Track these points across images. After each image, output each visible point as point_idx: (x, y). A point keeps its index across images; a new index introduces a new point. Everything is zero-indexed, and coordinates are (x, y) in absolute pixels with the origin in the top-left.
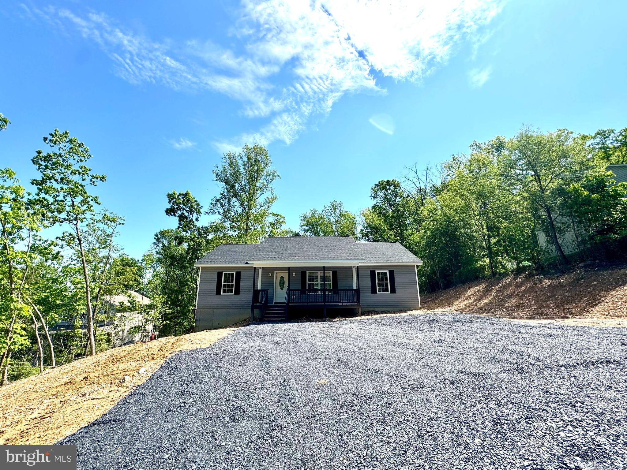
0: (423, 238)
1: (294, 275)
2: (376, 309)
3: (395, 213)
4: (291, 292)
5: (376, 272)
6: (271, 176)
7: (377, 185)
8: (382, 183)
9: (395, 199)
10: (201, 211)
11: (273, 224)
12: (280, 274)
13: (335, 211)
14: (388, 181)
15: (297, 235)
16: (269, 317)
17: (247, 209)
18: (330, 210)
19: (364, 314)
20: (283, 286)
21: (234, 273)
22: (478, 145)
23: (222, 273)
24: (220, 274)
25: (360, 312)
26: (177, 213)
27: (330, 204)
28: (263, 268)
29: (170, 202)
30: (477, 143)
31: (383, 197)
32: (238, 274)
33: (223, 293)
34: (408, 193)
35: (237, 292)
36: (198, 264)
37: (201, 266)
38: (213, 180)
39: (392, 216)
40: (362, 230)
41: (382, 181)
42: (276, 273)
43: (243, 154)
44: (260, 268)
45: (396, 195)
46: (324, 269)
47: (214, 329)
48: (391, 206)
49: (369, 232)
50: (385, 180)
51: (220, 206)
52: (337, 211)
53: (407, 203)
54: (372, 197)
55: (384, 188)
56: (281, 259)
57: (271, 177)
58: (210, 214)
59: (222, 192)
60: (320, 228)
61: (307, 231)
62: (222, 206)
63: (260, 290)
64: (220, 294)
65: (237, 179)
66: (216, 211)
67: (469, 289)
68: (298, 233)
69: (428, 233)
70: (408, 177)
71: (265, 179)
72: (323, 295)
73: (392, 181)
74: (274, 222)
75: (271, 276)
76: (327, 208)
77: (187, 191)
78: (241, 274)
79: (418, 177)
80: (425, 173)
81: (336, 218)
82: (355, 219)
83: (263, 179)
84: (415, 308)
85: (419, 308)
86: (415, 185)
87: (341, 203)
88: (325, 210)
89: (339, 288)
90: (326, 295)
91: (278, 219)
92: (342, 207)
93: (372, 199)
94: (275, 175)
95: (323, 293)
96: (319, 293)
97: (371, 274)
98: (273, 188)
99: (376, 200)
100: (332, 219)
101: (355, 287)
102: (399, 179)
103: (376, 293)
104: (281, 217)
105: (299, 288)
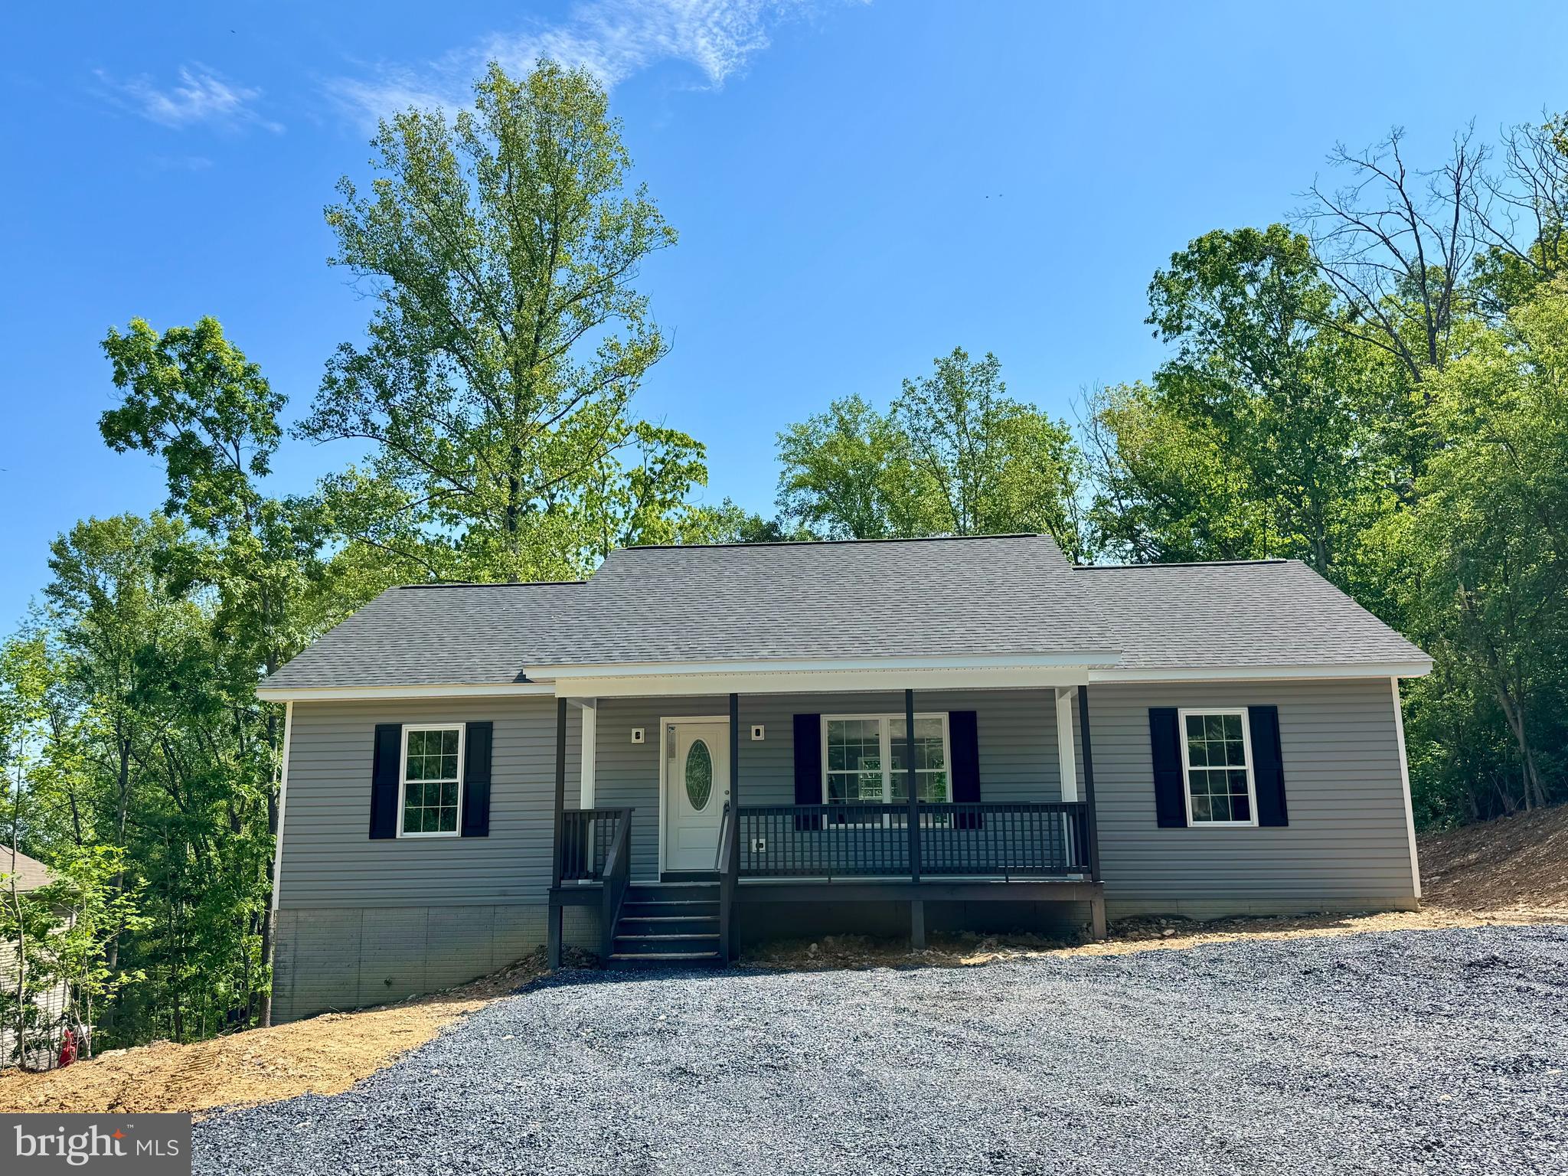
0: (1433, 539)
1: (757, 733)
2: (1188, 908)
3: (1280, 404)
4: (743, 819)
5: (1183, 714)
6: (628, 231)
7: (1184, 258)
8: (1214, 250)
9: (1285, 332)
10: (281, 419)
11: (643, 483)
12: (688, 730)
13: (960, 407)
14: (1245, 235)
15: (765, 535)
16: (635, 947)
17: (509, 406)
18: (931, 401)
19: (1118, 931)
20: (706, 794)
21: (461, 728)
23: (397, 729)
24: (386, 739)
25: (1099, 921)
26: (161, 435)
27: (931, 373)
28: (603, 705)
29: (119, 378)
31: (1215, 325)
32: (480, 736)
33: (407, 829)
34: (1354, 294)
35: (477, 823)
36: (275, 686)
37: (289, 697)
38: (332, 262)
39: (1263, 422)
40: (1101, 502)
41: (1213, 235)
42: (671, 728)
43: (480, 119)
44: (588, 702)
45: (1289, 309)
46: (909, 701)
47: (368, 1008)
48: (1258, 369)
49: (1142, 509)
50: (1229, 230)
51: (371, 393)
52: (972, 405)
53: (1348, 353)
54: (1156, 326)
55: (1224, 275)
56: (690, 656)
57: (626, 236)
58: (326, 434)
59: (379, 322)
60: (885, 498)
61: (818, 512)
62: (385, 395)
63: (589, 814)
64: (392, 835)
65: (454, 253)
66: (354, 420)
68: (773, 527)
69: (1465, 511)
70: (1352, 208)
71: (595, 248)
72: (905, 836)
73: (1265, 233)
74: (651, 469)
75: (641, 740)
76: (918, 392)
77: (205, 323)
78: (495, 734)
79: (1410, 209)
80: (1447, 187)
81: (966, 444)
82: (1066, 446)
83: (587, 251)
84: (1390, 902)
85: (1410, 903)
86: (1395, 251)
87: (991, 364)
88: (907, 400)
89: (985, 798)
90: (923, 835)
91: (667, 454)
92: (998, 382)
93: (1155, 334)
94: (649, 224)
95: (904, 825)
96: (887, 825)
97: (1152, 725)
98: (640, 294)
99: (1180, 338)
100: (945, 450)
101: (1071, 792)
102: (1302, 222)
103: (1184, 825)
104: (686, 446)
105: (790, 802)
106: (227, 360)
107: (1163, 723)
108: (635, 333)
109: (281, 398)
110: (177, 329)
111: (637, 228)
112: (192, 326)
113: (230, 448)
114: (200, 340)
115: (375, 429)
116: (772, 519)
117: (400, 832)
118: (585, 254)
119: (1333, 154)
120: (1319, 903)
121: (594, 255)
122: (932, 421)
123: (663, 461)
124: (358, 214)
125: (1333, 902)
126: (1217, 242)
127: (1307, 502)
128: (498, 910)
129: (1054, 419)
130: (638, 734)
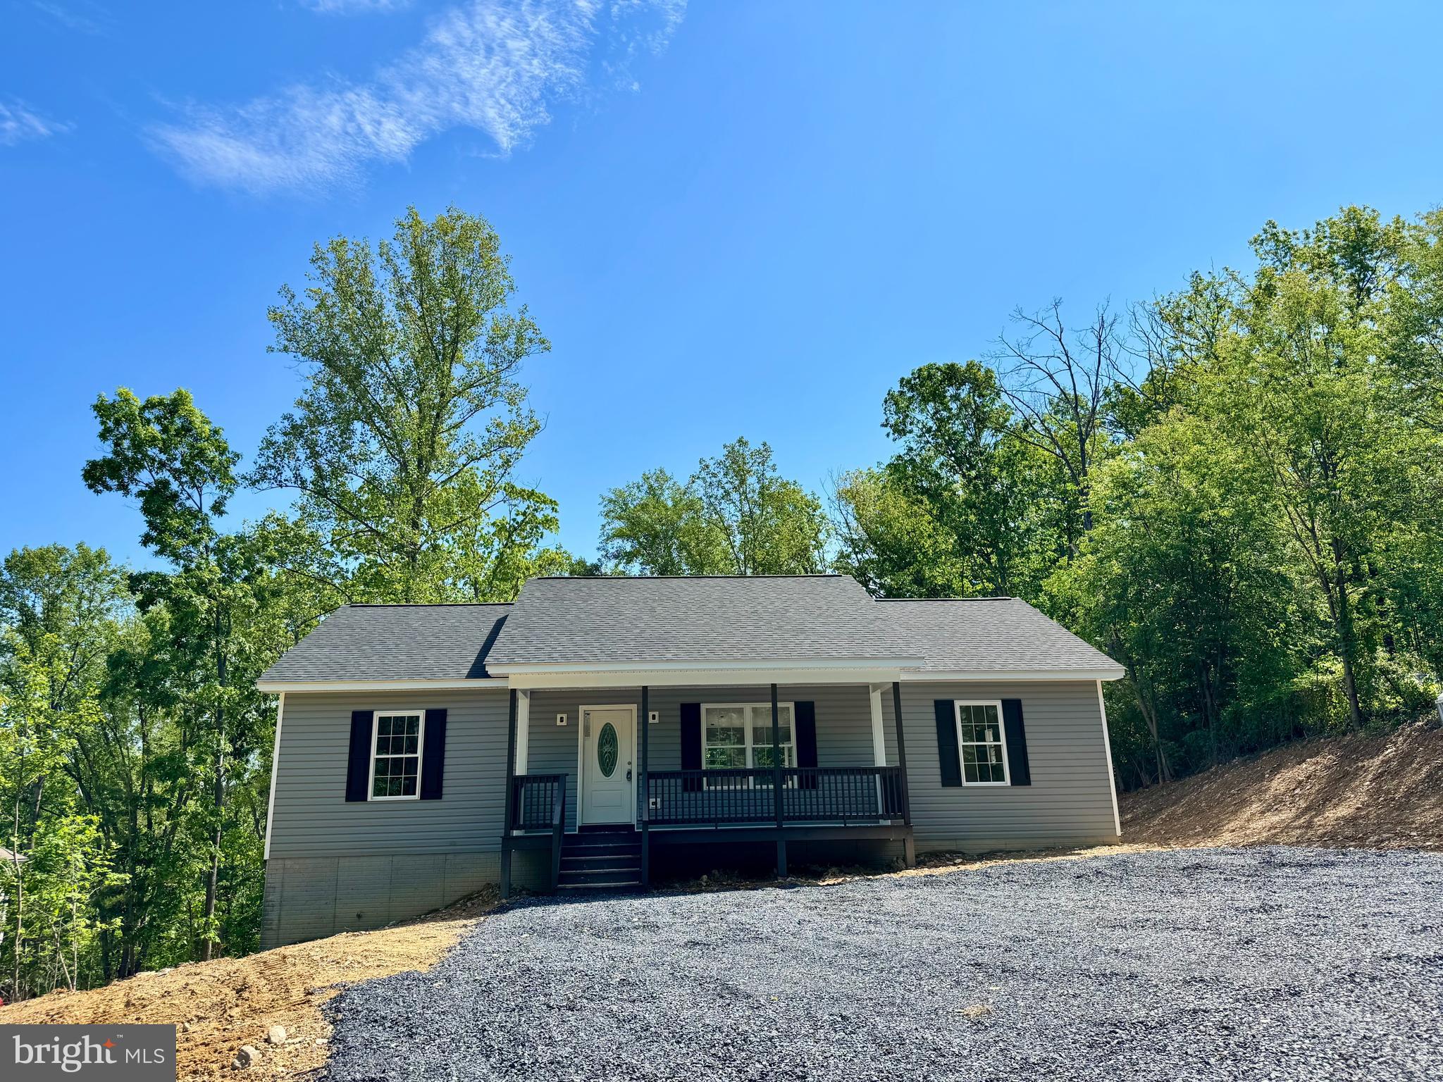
0: (1093, 588)
1: (654, 717)
2: (965, 846)
3: (976, 490)
4: (652, 782)
5: (958, 705)
6: (512, 339)
7: (909, 382)
8: (930, 377)
9: (977, 436)
11: (507, 531)
12: (598, 716)
13: (743, 482)
14: (951, 367)
18: (721, 476)
19: (919, 864)
20: (613, 763)
21: (421, 714)
23: (369, 715)
24: (361, 722)
25: (911, 855)
26: (137, 482)
27: (721, 454)
28: (533, 694)
29: (103, 436)
30: (1280, 229)
31: (929, 430)
32: (437, 720)
33: (375, 794)
34: (1028, 412)
35: (433, 790)
36: (272, 680)
37: (281, 688)
38: (271, 349)
39: (965, 502)
40: (842, 556)
41: (930, 367)
42: (587, 714)
44: (524, 692)
45: (981, 420)
46: (774, 692)
48: (959, 462)
49: (872, 561)
50: (940, 364)
51: (302, 453)
52: (751, 480)
53: (1024, 454)
54: (888, 430)
55: (937, 396)
56: (613, 658)
57: (510, 343)
58: (265, 485)
63: (522, 778)
64: (364, 798)
67: (1275, 771)
70: (1028, 353)
71: (487, 350)
72: (772, 795)
73: (965, 366)
74: (514, 520)
75: (564, 723)
76: (712, 468)
77: (179, 394)
78: (449, 719)
79: (1067, 355)
80: (1094, 343)
81: (746, 508)
82: (818, 513)
83: (480, 352)
84: (1100, 839)
85: (1115, 840)
86: (1057, 384)
87: (765, 450)
88: (703, 474)
89: (820, 765)
90: (785, 793)
91: (528, 508)
92: (771, 464)
93: (888, 435)
94: (529, 334)
95: (771, 787)
96: (751, 787)
97: (937, 713)
98: (522, 386)
99: (904, 438)
100: (731, 514)
101: (881, 761)
102: (993, 360)
103: (960, 784)
104: (544, 502)
105: (678, 768)
106: (197, 422)
107: (944, 710)
108: (514, 415)
109: (237, 456)
110: (156, 397)
111: (520, 338)
112: (168, 396)
113: (195, 493)
114: (174, 406)
115: (303, 482)
116: (595, 561)
117: (370, 797)
118: (479, 354)
119: (1015, 314)
120: (1051, 840)
121: (487, 356)
122: (722, 491)
123: (524, 514)
124: (296, 314)
125: (1061, 840)
126: (932, 372)
127: (994, 559)
128: (449, 857)
129: (806, 492)
130: (562, 718)
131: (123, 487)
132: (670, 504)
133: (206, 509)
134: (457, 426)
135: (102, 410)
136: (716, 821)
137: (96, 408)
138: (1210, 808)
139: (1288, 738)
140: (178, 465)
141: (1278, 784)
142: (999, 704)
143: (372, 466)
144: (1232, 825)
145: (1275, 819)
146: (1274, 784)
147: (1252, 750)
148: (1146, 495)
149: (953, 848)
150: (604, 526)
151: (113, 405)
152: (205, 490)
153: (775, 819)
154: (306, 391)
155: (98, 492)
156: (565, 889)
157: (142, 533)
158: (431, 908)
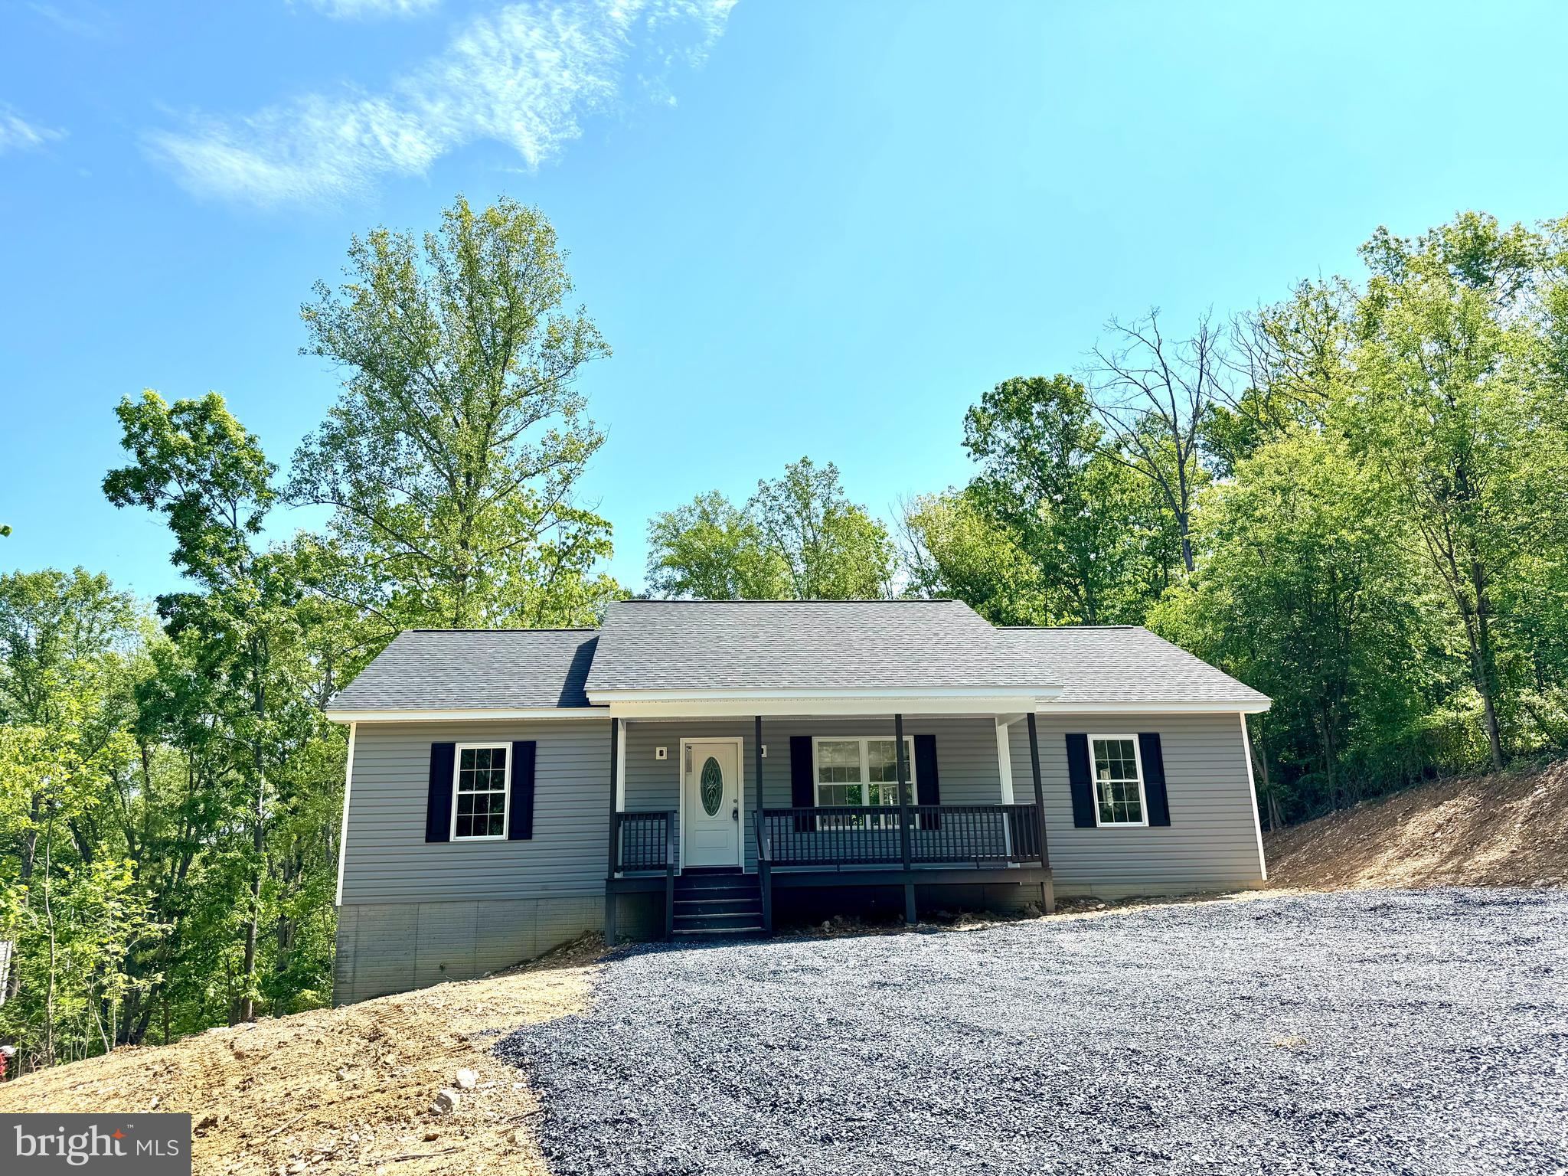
3: (1063, 515)
5: (1091, 738)
7: (992, 397)
8: (1015, 392)
9: (1065, 457)
11: (560, 555)
12: (699, 750)
13: (807, 506)
14: (1039, 382)
16: (690, 923)
18: (782, 499)
20: (721, 800)
21: (508, 747)
22: (1393, 245)
23: (450, 748)
24: (442, 755)
25: (1051, 899)
26: (161, 494)
27: (782, 476)
28: (630, 724)
29: (128, 442)
30: (1391, 236)
31: (1013, 450)
32: (525, 752)
33: (459, 833)
35: (522, 829)
37: (353, 718)
41: (1016, 381)
42: (688, 747)
45: (1068, 439)
46: (898, 724)
48: (1046, 486)
50: (1027, 378)
51: (340, 466)
52: (816, 504)
54: (969, 449)
55: (1023, 414)
58: (299, 501)
59: (345, 406)
61: (681, 587)
62: (354, 467)
63: (623, 815)
64: (446, 839)
66: (324, 488)
70: (1124, 366)
71: (543, 355)
72: (898, 835)
73: (1052, 379)
74: (564, 544)
75: (664, 757)
76: (772, 491)
77: (211, 397)
78: (538, 752)
79: (1165, 369)
80: (1195, 356)
81: (810, 534)
82: (884, 541)
83: (536, 357)
84: (1245, 884)
85: (1260, 884)
86: (1154, 400)
87: (832, 471)
88: (762, 498)
89: (942, 803)
90: (912, 834)
91: (580, 530)
92: (838, 486)
93: (969, 455)
94: (589, 337)
95: (897, 827)
96: (869, 827)
97: (1068, 748)
98: (581, 395)
99: (986, 459)
100: (793, 541)
101: (1008, 798)
102: (1086, 374)
103: (1094, 825)
104: (598, 524)
105: (790, 806)
106: (232, 428)
107: (1076, 745)
108: (571, 427)
109: (274, 467)
110: (185, 401)
111: (578, 342)
112: (199, 399)
113: (228, 508)
114: (205, 411)
115: (341, 498)
117: (453, 837)
118: (534, 359)
119: (1108, 323)
120: (1194, 885)
121: (542, 361)
122: (783, 516)
123: (575, 537)
124: (331, 313)
125: (1204, 885)
126: (1019, 386)
128: (540, 902)
129: (872, 516)
130: (661, 752)
131: (149, 501)
132: (724, 529)
133: (241, 525)
134: (511, 437)
135: (126, 413)
136: (838, 862)
137: (120, 411)
138: (1338, 854)
139: (1418, 780)
140: (207, 476)
141: (1414, 828)
142: (1135, 739)
143: (420, 482)
144: (1367, 872)
145: (1418, 864)
146: (1410, 828)
147: (1377, 793)
148: (1262, 519)
149: (1087, 894)
150: (651, 554)
151: (138, 409)
152: (240, 504)
153: (901, 861)
154: (341, 399)
155: (119, 505)
156: (681, 935)
157: (173, 550)
158: (521, 959)
